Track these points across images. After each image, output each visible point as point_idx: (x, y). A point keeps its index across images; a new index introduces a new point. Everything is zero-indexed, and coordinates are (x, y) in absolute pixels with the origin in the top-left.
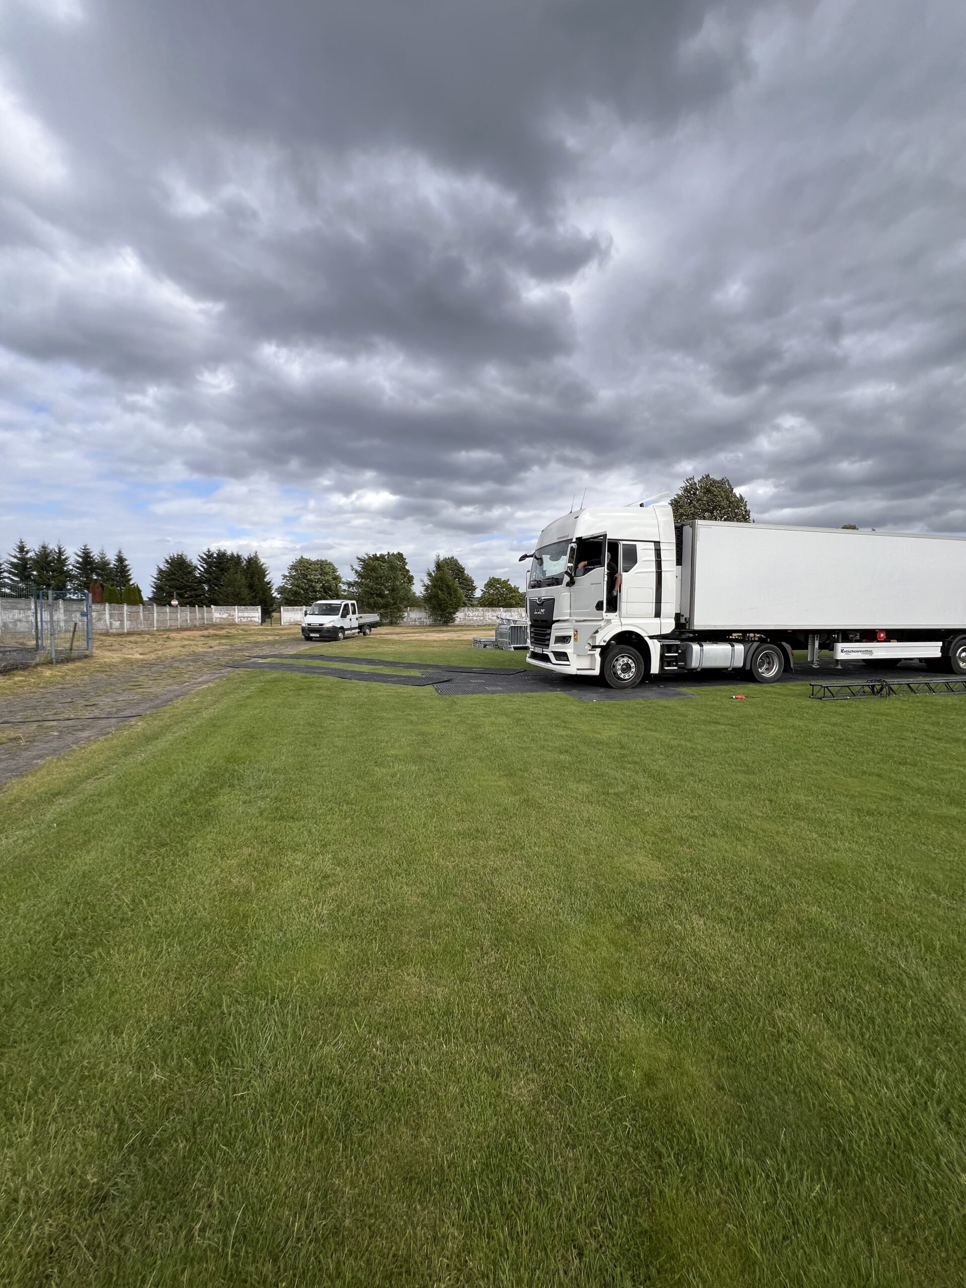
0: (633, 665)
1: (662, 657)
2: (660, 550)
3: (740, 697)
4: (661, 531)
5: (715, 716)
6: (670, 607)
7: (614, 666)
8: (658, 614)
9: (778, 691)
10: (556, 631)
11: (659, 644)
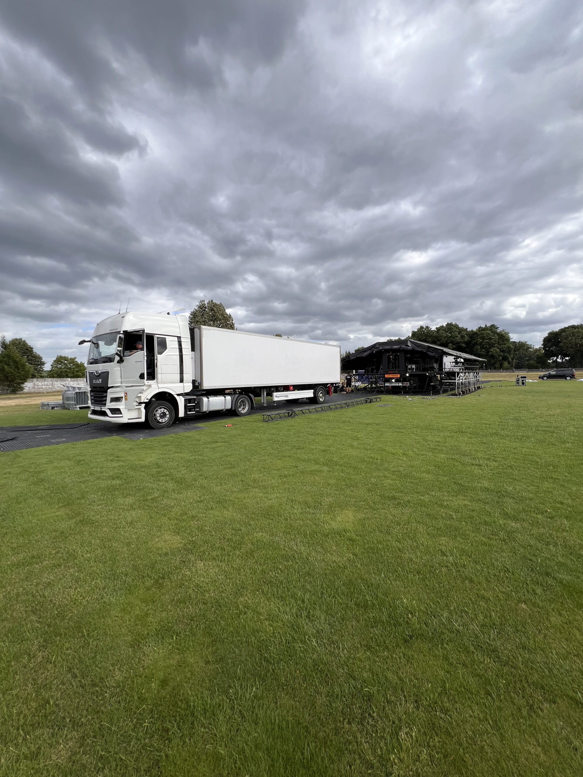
0: (167, 413)
1: (186, 406)
2: (181, 342)
3: (229, 425)
4: (181, 331)
5: (216, 438)
6: (189, 376)
7: (155, 415)
8: (182, 381)
9: (248, 420)
10: (111, 394)
11: (183, 398)
